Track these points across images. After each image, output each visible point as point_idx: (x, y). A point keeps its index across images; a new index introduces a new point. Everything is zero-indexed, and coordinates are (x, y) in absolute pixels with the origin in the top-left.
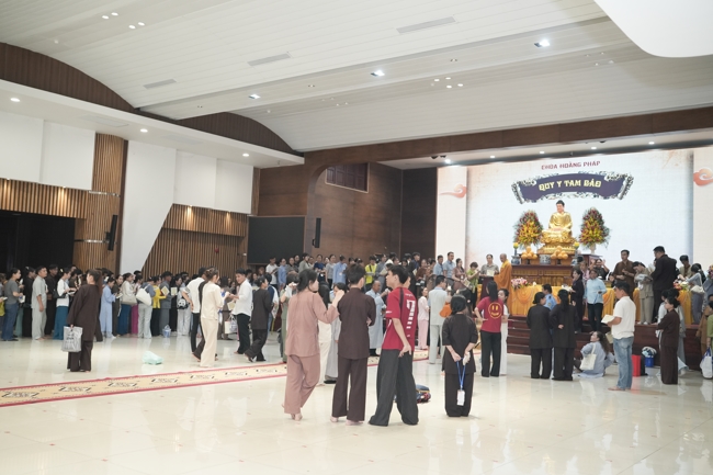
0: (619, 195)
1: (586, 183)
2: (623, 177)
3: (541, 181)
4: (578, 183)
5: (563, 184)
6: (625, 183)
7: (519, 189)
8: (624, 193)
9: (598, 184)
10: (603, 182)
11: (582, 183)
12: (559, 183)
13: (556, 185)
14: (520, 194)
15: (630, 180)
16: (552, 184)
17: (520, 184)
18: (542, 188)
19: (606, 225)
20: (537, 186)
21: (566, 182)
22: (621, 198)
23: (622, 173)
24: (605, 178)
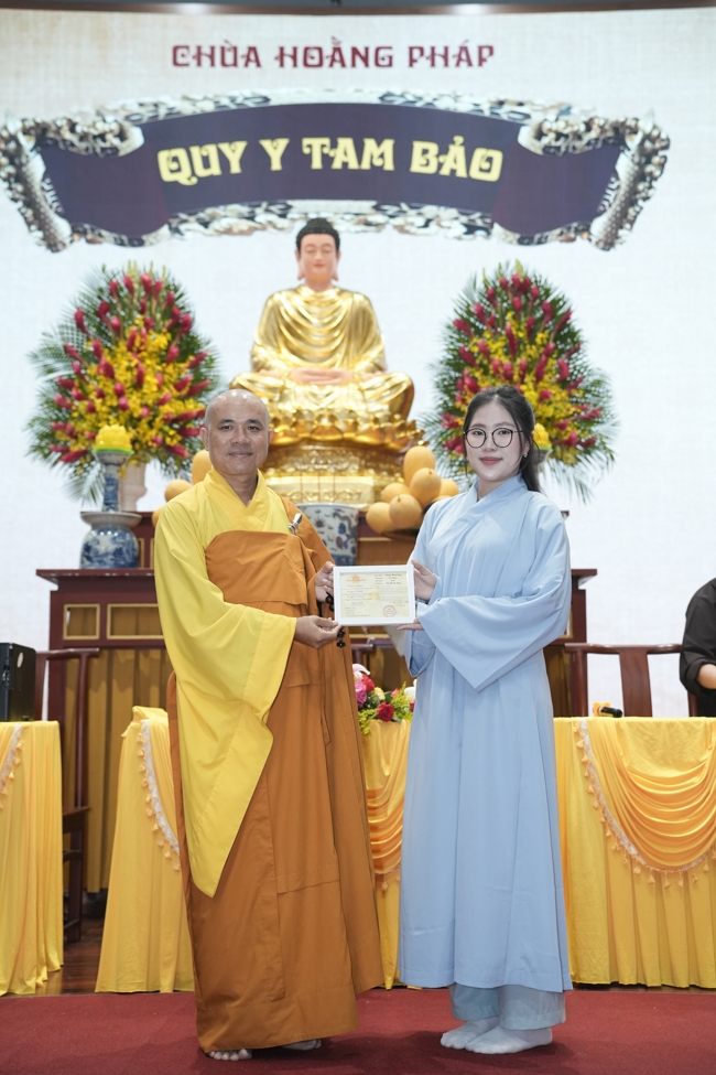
0: (599, 226)
1: (424, 157)
2: (617, 135)
3: (168, 131)
4: (380, 153)
5: (294, 156)
6: (625, 165)
7: (36, 166)
8: (623, 219)
9: (487, 165)
10: (516, 157)
11: (403, 156)
12: (275, 149)
13: (254, 157)
14: (48, 199)
15: (653, 152)
16: (235, 151)
17: (43, 136)
18: (176, 166)
19: (595, 357)
20: (147, 156)
21: (315, 146)
22: (609, 243)
23: (609, 112)
24: (525, 138)
